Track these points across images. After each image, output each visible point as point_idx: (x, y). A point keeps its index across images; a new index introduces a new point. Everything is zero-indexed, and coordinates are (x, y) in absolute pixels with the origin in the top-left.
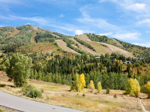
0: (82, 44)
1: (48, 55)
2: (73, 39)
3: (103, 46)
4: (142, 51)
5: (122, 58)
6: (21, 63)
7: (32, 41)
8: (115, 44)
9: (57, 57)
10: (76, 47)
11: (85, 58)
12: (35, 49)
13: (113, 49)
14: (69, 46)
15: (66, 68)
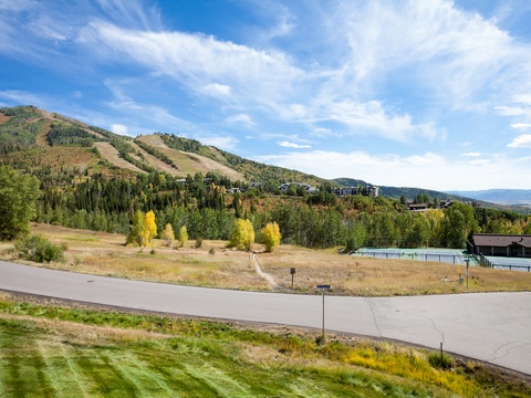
0: (151, 152)
1: (76, 172)
2: (131, 143)
3: (192, 158)
4: (259, 172)
5: (225, 182)
6: (11, 190)
7: (40, 141)
8: (212, 157)
9: (97, 177)
10: (138, 158)
11: (156, 181)
12: (48, 159)
13: (210, 166)
14: (123, 155)
15: (117, 201)
